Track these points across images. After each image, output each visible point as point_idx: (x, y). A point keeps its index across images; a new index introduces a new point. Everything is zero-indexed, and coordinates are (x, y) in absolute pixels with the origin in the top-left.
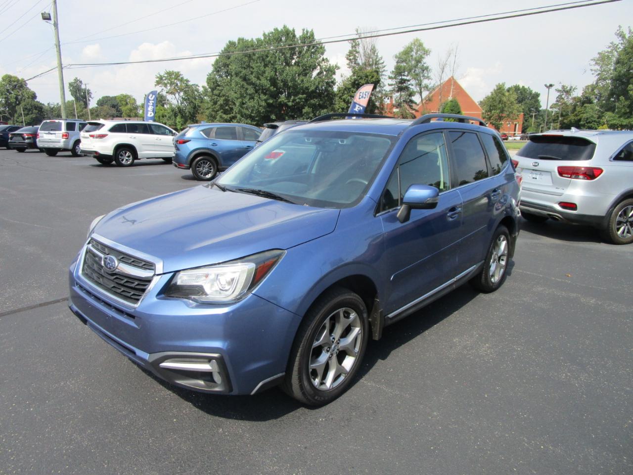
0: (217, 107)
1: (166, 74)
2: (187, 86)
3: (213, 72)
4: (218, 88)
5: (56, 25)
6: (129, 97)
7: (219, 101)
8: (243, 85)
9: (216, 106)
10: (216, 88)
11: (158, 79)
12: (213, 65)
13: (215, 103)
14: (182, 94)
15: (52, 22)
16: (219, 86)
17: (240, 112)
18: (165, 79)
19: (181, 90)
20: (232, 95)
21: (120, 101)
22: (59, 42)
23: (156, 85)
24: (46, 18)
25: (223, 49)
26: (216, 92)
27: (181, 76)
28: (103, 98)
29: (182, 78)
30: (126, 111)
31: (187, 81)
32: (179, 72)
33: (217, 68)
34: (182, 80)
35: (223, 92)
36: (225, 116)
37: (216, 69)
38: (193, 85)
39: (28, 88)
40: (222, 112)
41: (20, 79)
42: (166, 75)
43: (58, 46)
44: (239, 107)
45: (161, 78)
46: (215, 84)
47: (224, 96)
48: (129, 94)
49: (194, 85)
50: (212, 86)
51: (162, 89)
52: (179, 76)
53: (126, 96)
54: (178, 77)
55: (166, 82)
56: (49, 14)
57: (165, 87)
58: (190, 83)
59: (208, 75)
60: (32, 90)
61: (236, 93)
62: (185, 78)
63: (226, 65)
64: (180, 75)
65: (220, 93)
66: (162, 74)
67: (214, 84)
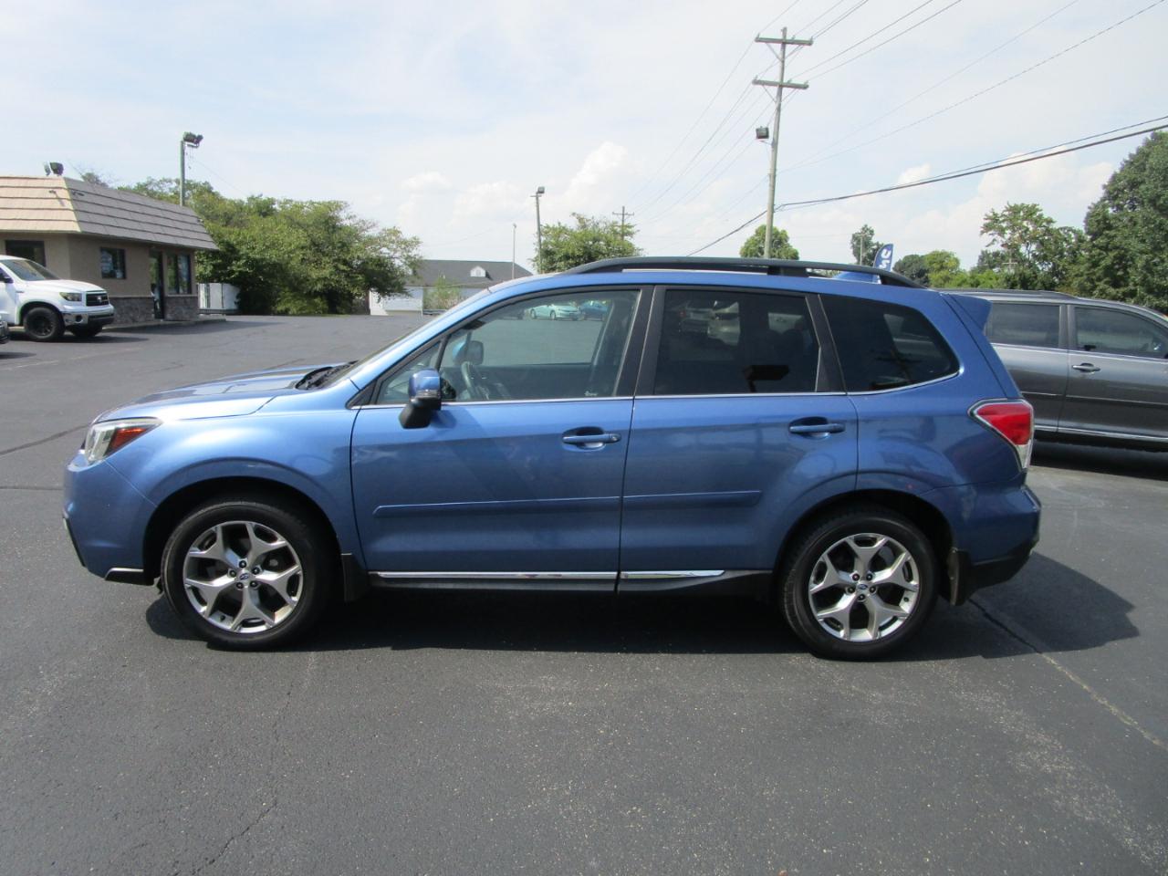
0: (1099, 271)
1: (1008, 210)
2: (1048, 232)
3: (1103, 200)
4: (1107, 232)
5: (775, 145)
6: (948, 256)
7: (1103, 258)
8: (1161, 224)
9: (1096, 270)
10: (1101, 234)
11: (988, 221)
12: (1105, 187)
13: (1095, 265)
14: (1033, 247)
15: (770, 140)
16: (1109, 227)
17: (1144, 282)
18: (1003, 221)
19: (1034, 239)
20: (1134, 245)
21: (931, 263)
22: (775, 170)
23: (982, 232)
24: (763, 135)
25: (1134, 152)
26: (1101, 241)
27: (1038, 213)
28: (906, 258)
29: (1041, 216)
30: (937, 280)
31: (1050, 221)
32: (1035, 205)
33: (1114, 192)
34: (1037, 222)
35: (1116, 240)
36: (1112, 291)
37: (1109, 193)
38: (1061, 229)
39: (789, 245)
40: (1106, 283)
41: (780, 230)
42: (1007, 213)
43: (773, 176)
44: (1145, 272)
45: (995, 219)
46: (1102, 226)
47: (1116, 248)
48: (948, 250)
49: (1065, 228)
50: (1094, 229)
51: (994, 240)
52: (1034, 213)
53: (942, 254)
54: (1031, 214)
55: (1004, 225)
56: (767, 129)
57: (999, 234)
58: (1055, 226)
59: (1089, 208)
60: (794, 248)
61: (1143, 241)
62: (1045, 216)
63: (1134, 185)
64: (1038, 210)
65: (1108, 243)
66: (999, 211)
67: (1099, 223)
